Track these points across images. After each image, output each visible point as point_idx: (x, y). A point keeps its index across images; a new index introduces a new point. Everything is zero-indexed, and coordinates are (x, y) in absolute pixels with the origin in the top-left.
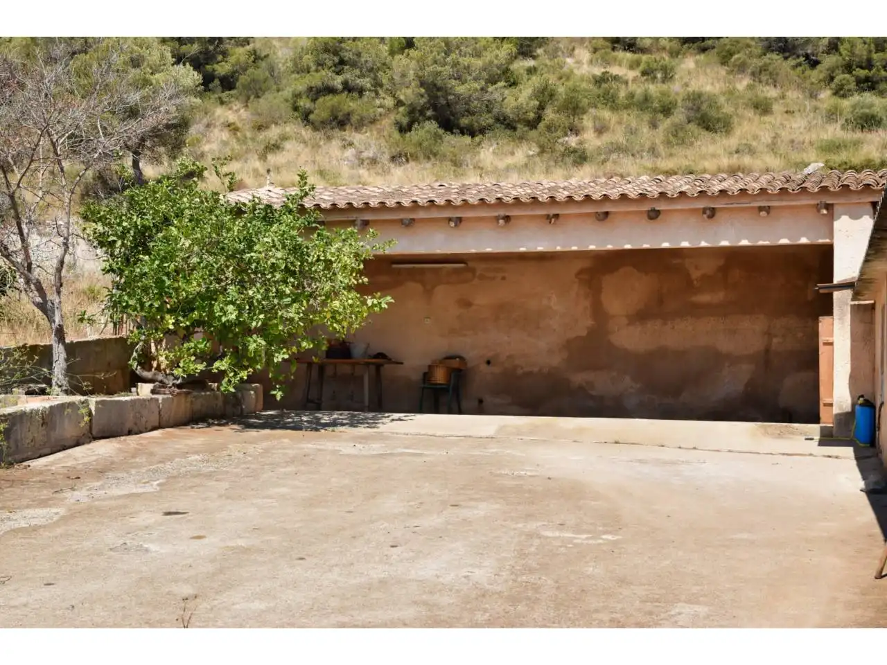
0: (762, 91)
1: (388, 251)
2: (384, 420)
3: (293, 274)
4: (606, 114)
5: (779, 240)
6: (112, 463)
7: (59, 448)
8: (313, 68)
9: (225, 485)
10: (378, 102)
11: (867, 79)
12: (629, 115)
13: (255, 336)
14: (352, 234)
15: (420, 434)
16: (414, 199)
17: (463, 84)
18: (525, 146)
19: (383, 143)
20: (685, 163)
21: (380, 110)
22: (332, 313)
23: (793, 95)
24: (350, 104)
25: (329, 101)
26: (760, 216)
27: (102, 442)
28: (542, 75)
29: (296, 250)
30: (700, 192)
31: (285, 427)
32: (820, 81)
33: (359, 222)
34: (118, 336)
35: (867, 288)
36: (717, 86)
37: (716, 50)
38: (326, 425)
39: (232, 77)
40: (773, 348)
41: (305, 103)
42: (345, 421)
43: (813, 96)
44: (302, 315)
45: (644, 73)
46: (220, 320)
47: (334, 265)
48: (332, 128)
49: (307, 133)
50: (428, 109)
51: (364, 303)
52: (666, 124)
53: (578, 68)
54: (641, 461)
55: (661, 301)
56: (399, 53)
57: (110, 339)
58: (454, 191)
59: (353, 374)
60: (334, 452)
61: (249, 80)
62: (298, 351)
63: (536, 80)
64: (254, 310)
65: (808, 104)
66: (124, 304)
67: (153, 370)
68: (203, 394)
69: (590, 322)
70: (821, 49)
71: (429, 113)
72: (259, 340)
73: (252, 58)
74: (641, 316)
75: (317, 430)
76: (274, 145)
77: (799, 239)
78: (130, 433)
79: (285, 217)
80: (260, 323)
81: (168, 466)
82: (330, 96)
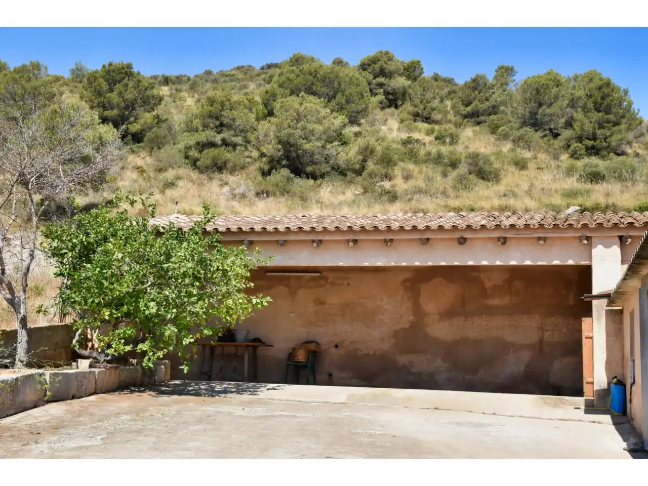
0: (521, 153)
1: (269, 264)
2: (262, 389)
3: (198, 279)
4: (411, 166)
5: (553, 261)
6: (63, 421)
7: (21, 409)
8: (201, 128)
9: (153, 439)
10: (246, 153)
11: (593, 147)
12: (427, 167)
13: (169, 325)
14: (243, 251)
15: (290, 400)
16: (286, 226)
17: (309, 142)
18: (353, 187)
19: (250, 183)
20: (468, 202)
21: (248, 160)
22: (227, 309)
23: (542, 156)
24: (227, 155)
25: (211, 152)
26: (539, 244)
27: (54, 404)
28: (365, 137)
29: (202, 261)
30: (496, 225)
31: (188, 393)
32: (560, 148)
33: (246, 242)
34: (64, 324)
35: (619, 298)
36: (489, 148)
37: (487, 124)
38: (219, 392)
39: (141, 134)
40: (546, 338)
41: (194, 153)
42: (233, 390)
43: (556, 157)
44: (204, 310)
45: (437, 138)
46: (144, 313)
47: (230, 274)
48: (213, 172)
49: (194, 175)
50: (283, 160)
51: (250, 301)
52: (453, 174)
53: (390, 134)
54: (457, 424)
55: (463, 304)
56: (263, 120)
57: (58, 326)
58: (313, 220)
59: (235, 354)
60: (230, 414)
61: (153, 136)
62: (201, 337)
63: (361, 141)
64: (169, 306)
65: (553, 163)
66: (72, 300)
67: (88, 349)
68: (128, 368)
69: (411, 318)
70: (560, 125)
71: (284, 162)
72: (172, 329)
73: (156, 121)
74: (449, 314)
75: (213, 396)
76: (170, 183)
77: (567, 261)
78: (73, 398)
79: (193, 237)
80: (173, 315)
81: (106, 423)
82: (212, 149)
